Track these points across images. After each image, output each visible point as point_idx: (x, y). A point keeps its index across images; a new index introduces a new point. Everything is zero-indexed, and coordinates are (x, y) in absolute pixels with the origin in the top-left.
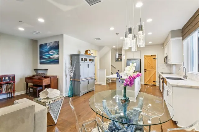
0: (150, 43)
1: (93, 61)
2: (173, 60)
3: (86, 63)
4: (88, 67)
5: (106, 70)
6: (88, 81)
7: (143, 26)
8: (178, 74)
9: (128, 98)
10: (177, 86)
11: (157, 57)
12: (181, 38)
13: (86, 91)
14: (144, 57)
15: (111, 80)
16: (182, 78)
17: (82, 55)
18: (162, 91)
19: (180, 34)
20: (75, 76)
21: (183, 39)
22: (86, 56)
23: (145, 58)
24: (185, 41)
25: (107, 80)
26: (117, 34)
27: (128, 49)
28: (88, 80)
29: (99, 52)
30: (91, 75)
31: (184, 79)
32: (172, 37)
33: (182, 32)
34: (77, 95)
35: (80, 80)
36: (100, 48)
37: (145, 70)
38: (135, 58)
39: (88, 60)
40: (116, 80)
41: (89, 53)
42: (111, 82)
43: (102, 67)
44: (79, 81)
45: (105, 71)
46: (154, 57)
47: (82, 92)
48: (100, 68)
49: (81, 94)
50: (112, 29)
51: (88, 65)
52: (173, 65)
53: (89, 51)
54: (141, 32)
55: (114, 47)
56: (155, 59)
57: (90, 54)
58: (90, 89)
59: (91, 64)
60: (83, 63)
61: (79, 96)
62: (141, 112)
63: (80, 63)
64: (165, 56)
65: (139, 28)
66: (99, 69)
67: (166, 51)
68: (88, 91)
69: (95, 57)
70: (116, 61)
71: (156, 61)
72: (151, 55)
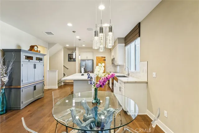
1: (42, 60)
2: (119, 61)
3: (32, 62)
4: (35, 68)
5: (57, 70)
6: (35, 87)
7: (113, 27)
8: (122, 73)
9: (99, 100)
10: (128, 82)
12: (124, 45)
13: (32, 99)
14: (96, 58)
15: (64, 82)
16: (126, 75)
17: (25, 51)
18: (111, 87)
19: (124, 42)
20: (12, 81)
21: (125, 46)
22: (32, 53)
24: (127, 48)
25: (59, 82)
26: (74, 32)
27: (97, 48)
28: (35, 85)
29: (48, 49)
30: (38, 78)
31: (127, 76)
32: (119, 43)
33: (125, 40)
34: (16, 109)
35: (22, 87)
36: (50, 45)
38: (89, 58)
39: (34, 58)
40: (73, 82)
41: (36, 50)
42: (63, 84)
43: (52, 68)
44: (20, 88)
45: (57, 72)
46: (104, 59)
47: (24, 103)
48: (49, 69)
49: (22, 106)
50: (70, 25)
51: (35, 65)
52: (117, 65)
53: (35, 47)
54: (111, 33)
55: (67, 45)
58: (37, 97)
59: (39, 64)
60: (26, 63)
61: (18, 109)
62: (114, 111)
63: (22, 63)
64: (112, 58)
65: (109, 29)
67: (113, 54)
68: (34, 100)
69: (44, 55)
70: (69, 61)
71: (105, 62)
72: (102, 57)
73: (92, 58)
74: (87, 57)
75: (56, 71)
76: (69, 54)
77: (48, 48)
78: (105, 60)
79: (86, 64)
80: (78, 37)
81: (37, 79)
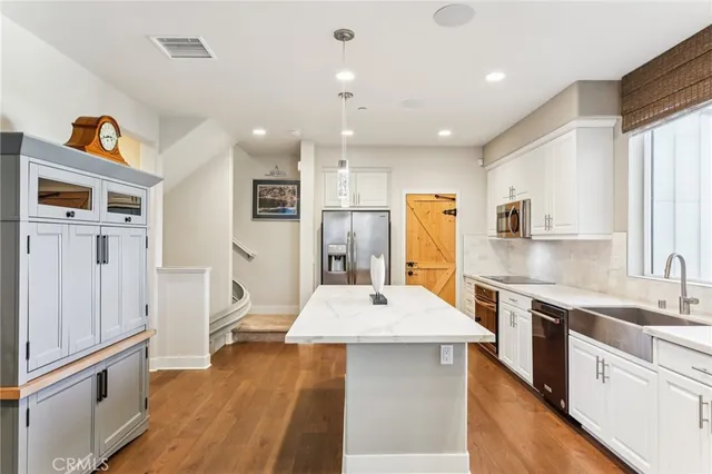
0: (445, 133)
1: (138, 212)
2: (579, 220)
3: (88, 223)
4: (102, 258)
5: (208, 269)
6: (102, 378)
11: (458, 205)
14: (407, 204)
15: (234, 332)
19: (612, 98)
21: (625, 129)
23: (410, 209)
25: (213, 329)
26: (341, 35)
28: (100, 369)
29: (160, 152)
30: (118, 325)
32: (584, 112)
33: (621, 96)
36: (171, 124)
37: (410, 264)
38: (365, 203)
39: (100, 201)
41: (108, 145)
42: (230, 341)
44: (16, 403)
45: (207, 276)
46: (447, 206)
51: (102, 242)
53: (107, 129)
55: (260, 132)
56: (449, 212)
57: (115, 153)
58: (111, 439)
59: (126, 232)
60: (55, 228)
63: (24, 229)
64: (506, 200)
66: (159, 264)
69: (151, 181)
70: (255, 216)
71: (454, 221)
72: (437, 196)
73: (381, 203)
74: (357, 197)
75: (203, 272)
76: (256, 183)
77: (157, 145)
78: (453, 212)
79: (351, 234)
80: (345, 77)
81: (112, 331)
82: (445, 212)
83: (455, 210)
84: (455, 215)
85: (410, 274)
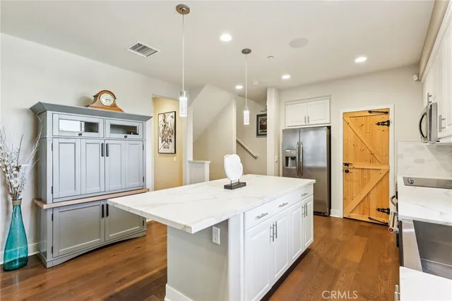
3: (93, 138)
5: (208, 162)
6: (105, 208)
11: (391, 117)
14: (344, 120)
23: (346, 123)
28: (104, 202)
35: (50, 206)
37: (346, 165)
39: (104, 128)
46: (381, 119)
47: (60, 250)
49: (53, 261)
51: (105, 146)
56: (383, 124)
57: (114, 107)
58: (114, 235)
60: (70, 140)
68: (103, 243)
70: (258, 135)
71: (388, 130)
72: (370, 112)
73: (325, 121)
74: (307, 119)
78: (388, 123)
79: (299, 144)
81: (115, 187)
82: (378, 124)
83: (388, 121)
84: (388, 125)
85: (347, 171)
